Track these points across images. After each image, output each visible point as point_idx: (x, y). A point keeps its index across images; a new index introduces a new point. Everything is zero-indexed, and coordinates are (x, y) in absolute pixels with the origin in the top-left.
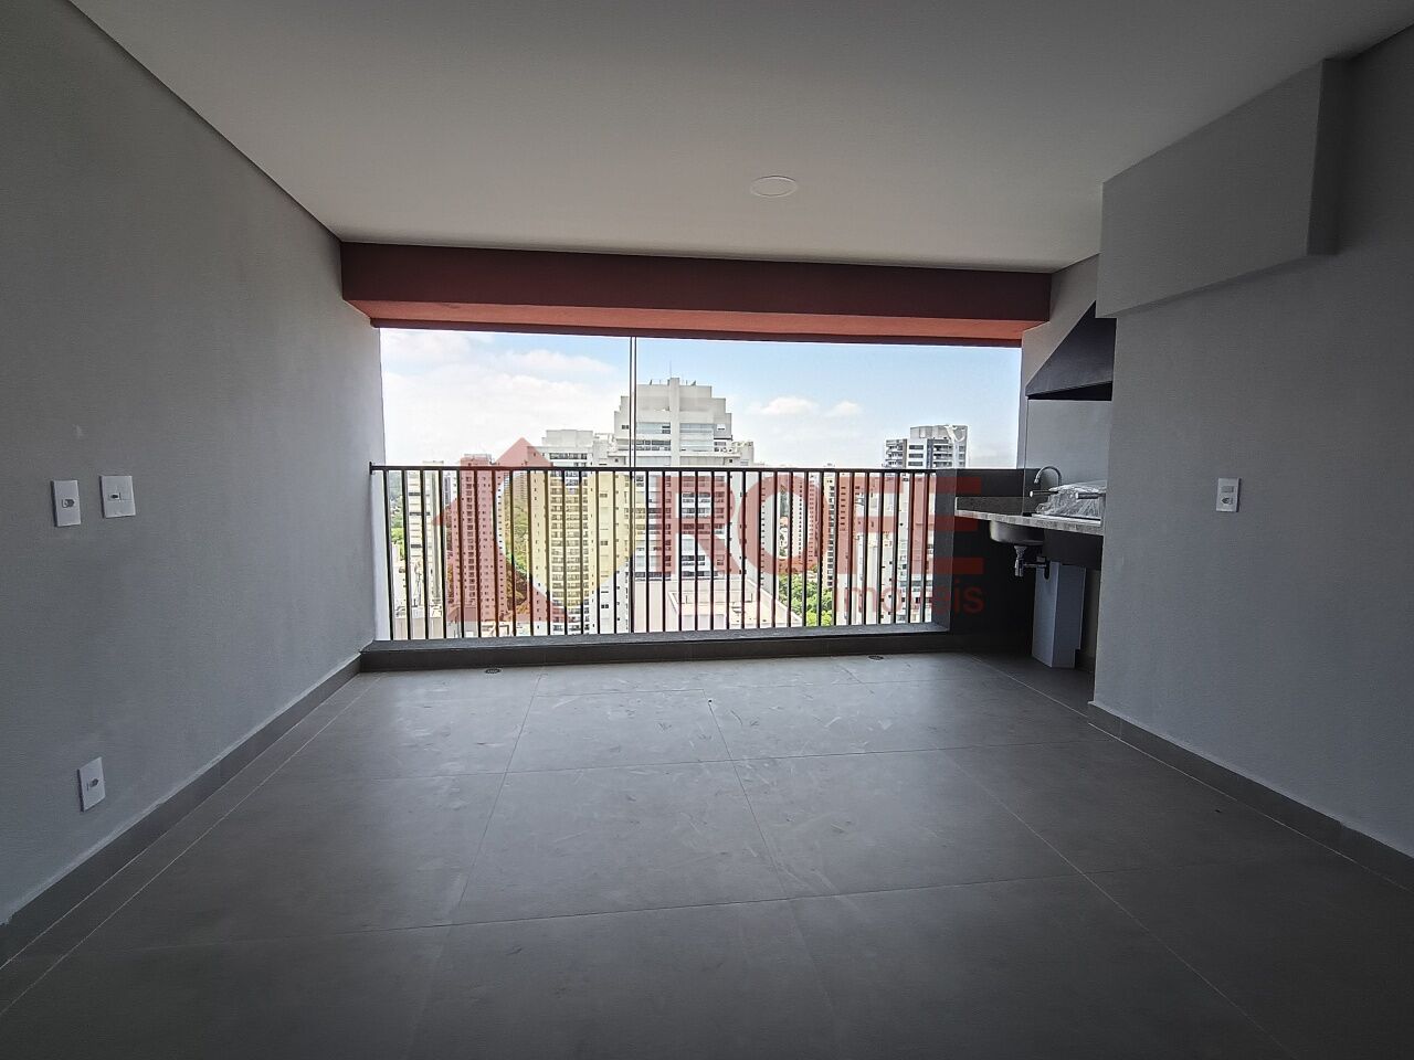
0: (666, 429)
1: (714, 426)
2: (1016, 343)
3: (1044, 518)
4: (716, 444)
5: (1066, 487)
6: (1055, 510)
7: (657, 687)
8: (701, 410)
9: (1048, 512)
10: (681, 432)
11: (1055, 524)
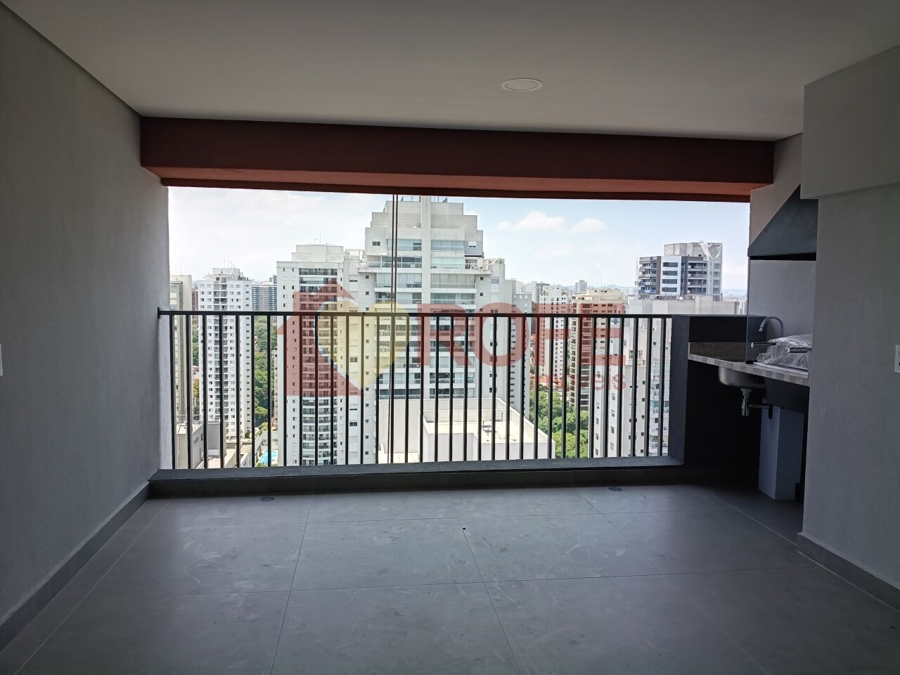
0: (417, 246)
1: (465, 243)
2: (744, 199)
3: (764, 367)
4: (467, 261)
5: (782, 339)
6: (772, 360)
7: (417, 515)
8: (451, 227)
9: (766, 362)
10: (432, 249)
11: (770, 373)
